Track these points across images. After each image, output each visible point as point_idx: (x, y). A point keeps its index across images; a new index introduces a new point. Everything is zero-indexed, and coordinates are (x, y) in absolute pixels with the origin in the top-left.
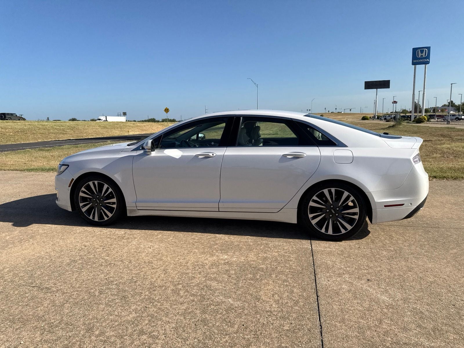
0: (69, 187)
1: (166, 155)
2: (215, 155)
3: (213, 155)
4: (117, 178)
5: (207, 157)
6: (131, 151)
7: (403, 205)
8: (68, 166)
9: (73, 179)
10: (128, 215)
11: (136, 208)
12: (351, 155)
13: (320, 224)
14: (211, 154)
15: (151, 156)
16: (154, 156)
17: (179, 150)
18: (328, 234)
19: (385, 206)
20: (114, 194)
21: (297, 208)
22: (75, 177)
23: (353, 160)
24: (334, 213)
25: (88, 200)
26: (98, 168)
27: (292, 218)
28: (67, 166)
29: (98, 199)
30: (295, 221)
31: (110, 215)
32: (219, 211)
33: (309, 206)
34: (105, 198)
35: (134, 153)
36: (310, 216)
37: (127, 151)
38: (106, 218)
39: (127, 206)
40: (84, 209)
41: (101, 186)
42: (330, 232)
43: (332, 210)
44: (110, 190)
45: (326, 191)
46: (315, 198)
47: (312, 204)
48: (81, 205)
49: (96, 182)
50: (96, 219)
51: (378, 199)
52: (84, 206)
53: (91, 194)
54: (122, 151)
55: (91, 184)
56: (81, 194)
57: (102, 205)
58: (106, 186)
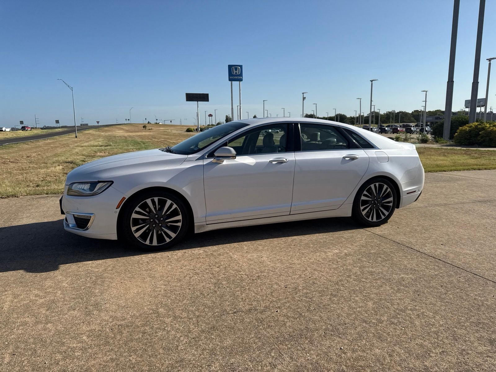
0: (116, 209)
1: (238, 163)
2: (288, 160)
3: (286, 160)
4: (186, 191)
5: (281, 162)
6: (196, 160)
7: (415, 191)
8: (112, 182)
9: (124, 198)
10: (196, 232)
11: (205, 223)
12: (387, 156)
13: (368, 215)
14: (284, 159)
15: (223, 165)
16: (226, 164)
18: (373, 221)
19: (407, 193)
20: (180, 211)
21: (352, 203)
22: (128, 195)
23: (389, 159)
24: (377, 203)
25: (141, 222)
26: (162, 181)
27: (347, 212)
28: (110, 183)
29: (157, 218)
30: (350, 215)
31: (173, 235)
32: (290, 215)
33: (361, 200)
34: (166, 217)
35: (200, 163)
36: (362, 208)
37: (190, 160)
38: (168, 240)
39: (195, 222)
40: (137, 235)
41: (162, 203)
42: (375, 220)
43: (376, 201)
44: (175, 206)
45: (372, 186)
46: (365, 193)
47: (363, 198)
48: (133, 229)
49: (156, 199)
50: (155, 243)
51: (405, 188)
52: (137, 230)
53: (147, 214)
54: (185, 160)
55: (149, 201)
56: (134, 216)
57: (163, 225)
58: (169, 202)
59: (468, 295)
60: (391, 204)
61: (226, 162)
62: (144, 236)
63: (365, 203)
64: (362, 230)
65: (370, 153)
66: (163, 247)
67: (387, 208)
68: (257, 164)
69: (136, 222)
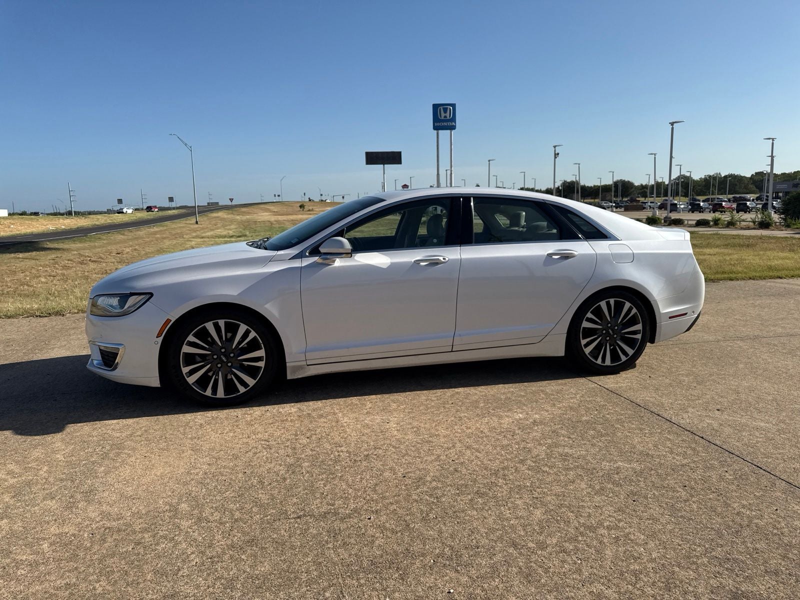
0: (157, 337)
1: (359, 263)
2: (447, 259)
3: (444, 259)
4: (270, 310)
5: (434, 263)
6: (289, 259)
7: (686, 314)
8: (151, 295)
9: (168, 321)
10: (289, 377)
11: (304, 363)
12: (631, 252)
13: (595, 353)
14: (441, 258)
15: (335, 267)
16: (339, 267)
17: (382, 254)
18: (605, 365)
19: (670, 318)
20: (261, 342)
21: (566, 332)
22: (174, 316)
23: (634, 258)
24: (612, 334)
25: (198, 359)
26: (230, 294)
27: (556, 348)
28: (148, 296)
29: (225, 354)
30: (562, 353)
31: (251, 382)
32: (452, 351)
33: (582, 328)
34: (239, 351)
35: (297, 264)
36: (583, 342)
37: (280, 260)
38: (242, 390)
39: (287, 361)
40: (191, 380)
41: (232, 329)
42: (608, 362)
43: (610, 330)
44: (253, 334)
45: (603, 304)
46: (589, 315)
47: (586, 324)
48: (185, 370)
49: (222, 323)
50: (221, 394)
51: (664, 308)
52: (191, 373)
53: (208, 347)
54: (271, 260)
55: (210, 326)
56: (186, 349)
57: (233, 365)
58: (243, 328)
59: (727, 505)
60: (639, 336)
61: (338, 263)
62: (203, 382)
63: (588, 333)
64: (582, 380)
65: (600, 247)
66: (234, 401)
67: (631, 343)
68: (393, 266)
69: (190, 359)
